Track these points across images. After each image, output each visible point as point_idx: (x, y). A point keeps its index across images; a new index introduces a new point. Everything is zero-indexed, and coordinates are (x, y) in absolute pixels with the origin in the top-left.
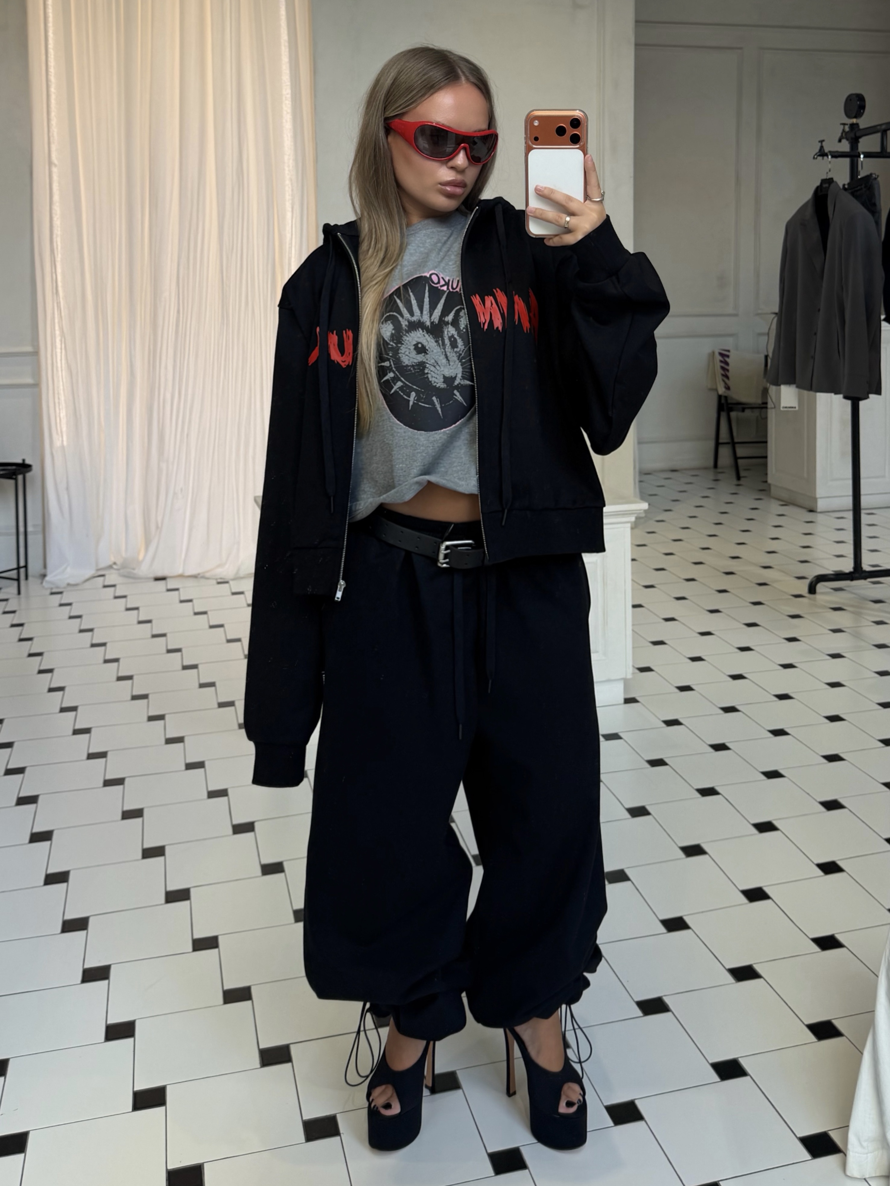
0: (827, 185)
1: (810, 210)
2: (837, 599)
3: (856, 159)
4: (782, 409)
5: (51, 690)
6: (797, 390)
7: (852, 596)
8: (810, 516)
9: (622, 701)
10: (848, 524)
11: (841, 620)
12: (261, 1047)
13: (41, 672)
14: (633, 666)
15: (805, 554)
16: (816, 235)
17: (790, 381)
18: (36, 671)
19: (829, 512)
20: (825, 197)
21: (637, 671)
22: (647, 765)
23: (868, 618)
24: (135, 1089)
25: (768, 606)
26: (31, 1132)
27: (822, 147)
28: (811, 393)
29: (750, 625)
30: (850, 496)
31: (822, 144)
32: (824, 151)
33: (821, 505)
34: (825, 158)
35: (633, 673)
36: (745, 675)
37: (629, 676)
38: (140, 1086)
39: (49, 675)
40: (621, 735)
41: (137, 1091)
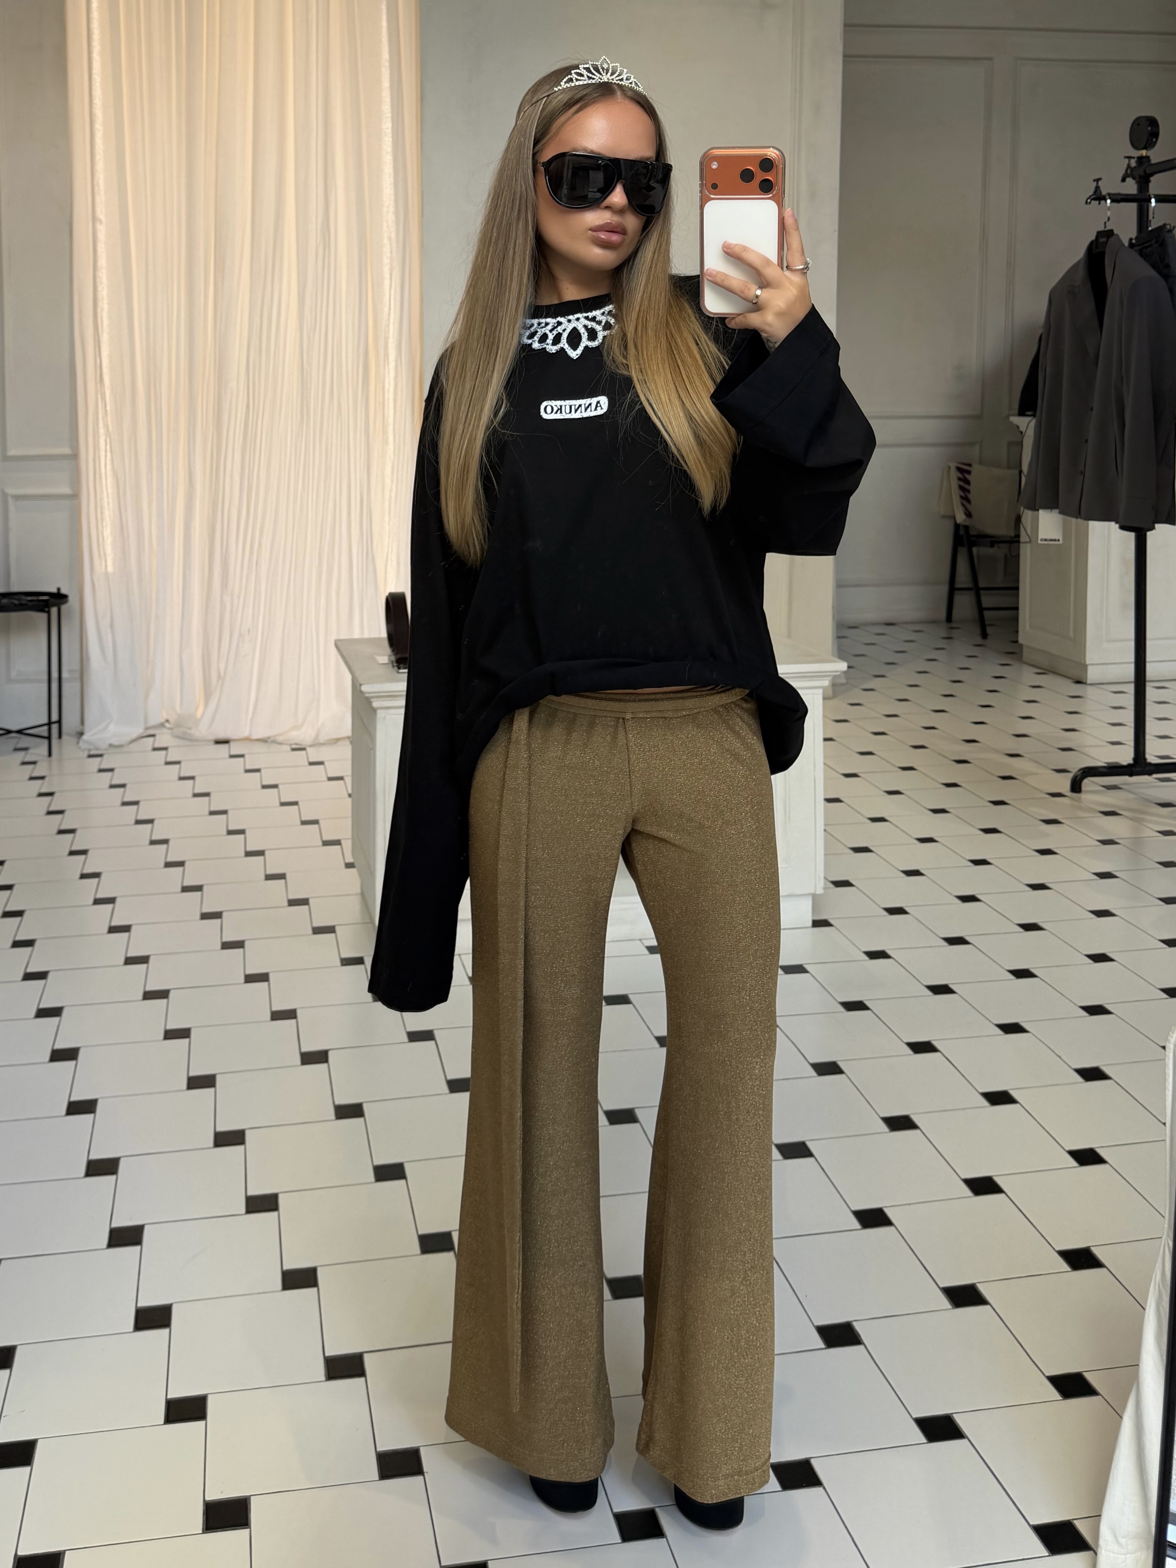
0: (1104, 240)
1: (1081, 273)
2: (1110, 800)
3: (1145, 204)
4: (1039, 542)
5: (83, 876)
6: (1061, 516)
7: (1131, 796)
8: (1076, 689)
9: (810, 924)
10: (1129, 700)
11: (1115, 827)
12: (327, 1354)
13: (72, 853)
14: (825, 878)
15: (1069, 740)
16: (1089, 306)
17: (1052, 504)
18: (67, 852)
19: (1103, 684)
20: (1103, 254)
21: (832, 886)
22: (841, 1009)
23: (1150, 825)
24: (169, 1397)
25: (1013, 806)
26: (39, 1440)
27: (1097, 188)
28: (1080, 521)
29: (987, 831)
30: (1131, 663)
31: (1097, 183)
32: (1101, 192)
33: (1093, 674)
34: (1103, 202)
35: (825, 888)
36: (979, 897)
37: (820, 891)
38: (175, 1393)
39: (82, 857)
40: (807, 967)
41: (170, 1399)
